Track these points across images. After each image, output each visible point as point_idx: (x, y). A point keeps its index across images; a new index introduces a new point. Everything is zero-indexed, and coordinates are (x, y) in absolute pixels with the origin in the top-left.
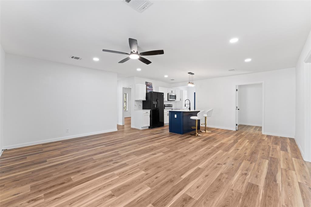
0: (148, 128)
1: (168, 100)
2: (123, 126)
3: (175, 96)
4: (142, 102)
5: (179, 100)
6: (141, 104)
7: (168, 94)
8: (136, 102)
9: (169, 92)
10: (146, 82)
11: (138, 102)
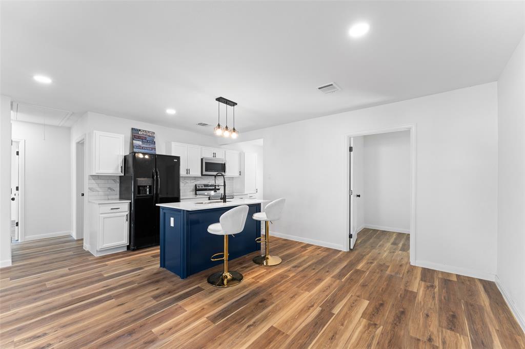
0: (125, 249)
1: (202, 175)
2: (78, 240)
3: (225, 164)
4: (118, 180)
5: (237, 174)
6: (117, 187)
7: (202, 159)
8: (93, 181)
9: (204, 156)
10: (133, 129)
11: (99, 181)
